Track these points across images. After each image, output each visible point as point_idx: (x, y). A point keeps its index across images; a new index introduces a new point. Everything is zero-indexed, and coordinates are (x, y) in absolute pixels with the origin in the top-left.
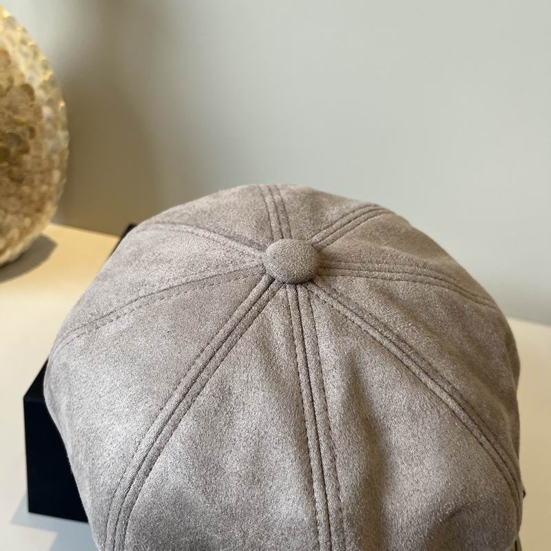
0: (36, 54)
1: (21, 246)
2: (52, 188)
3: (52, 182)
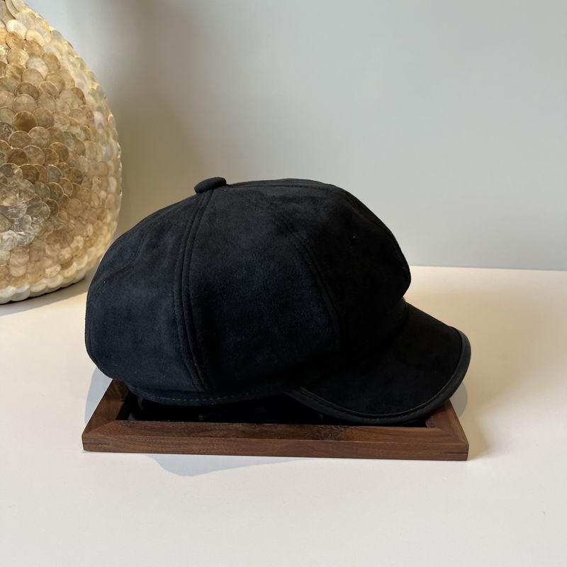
0: (82, 66)
1: (86, 259)
2: (110, 196)
3: (109, 189)
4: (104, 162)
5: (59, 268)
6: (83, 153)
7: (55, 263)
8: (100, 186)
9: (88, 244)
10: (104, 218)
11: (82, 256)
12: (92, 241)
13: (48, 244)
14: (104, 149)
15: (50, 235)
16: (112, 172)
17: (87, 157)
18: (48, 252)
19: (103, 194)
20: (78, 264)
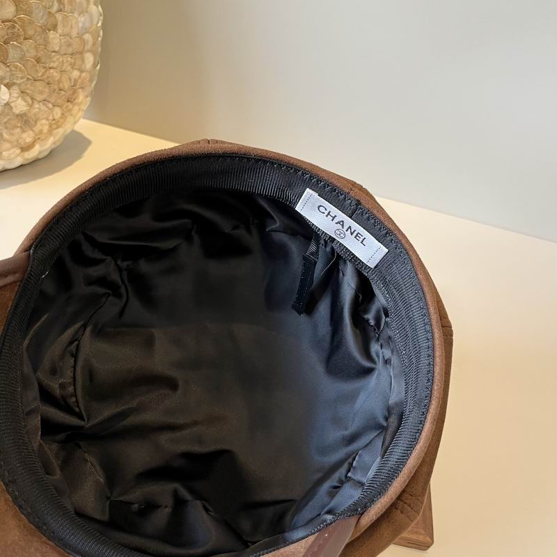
1: (51, 140)
2: (84, 75)
3: (83, 67)
4: (80, 36)
5: (18, 151)
6: (55, 27)
7: (13, 147)
8: (73, 66)
9: (54, 127)
10: (74, 100)
11: (46, 139)
12: (59, 123)
13: (6, 128)
14: (82, 19)
15: (10, 119)
16: (89, 46)
17: (60, 31)
18: (6, 136)
19: (76, 74)
20: (41, 146)
